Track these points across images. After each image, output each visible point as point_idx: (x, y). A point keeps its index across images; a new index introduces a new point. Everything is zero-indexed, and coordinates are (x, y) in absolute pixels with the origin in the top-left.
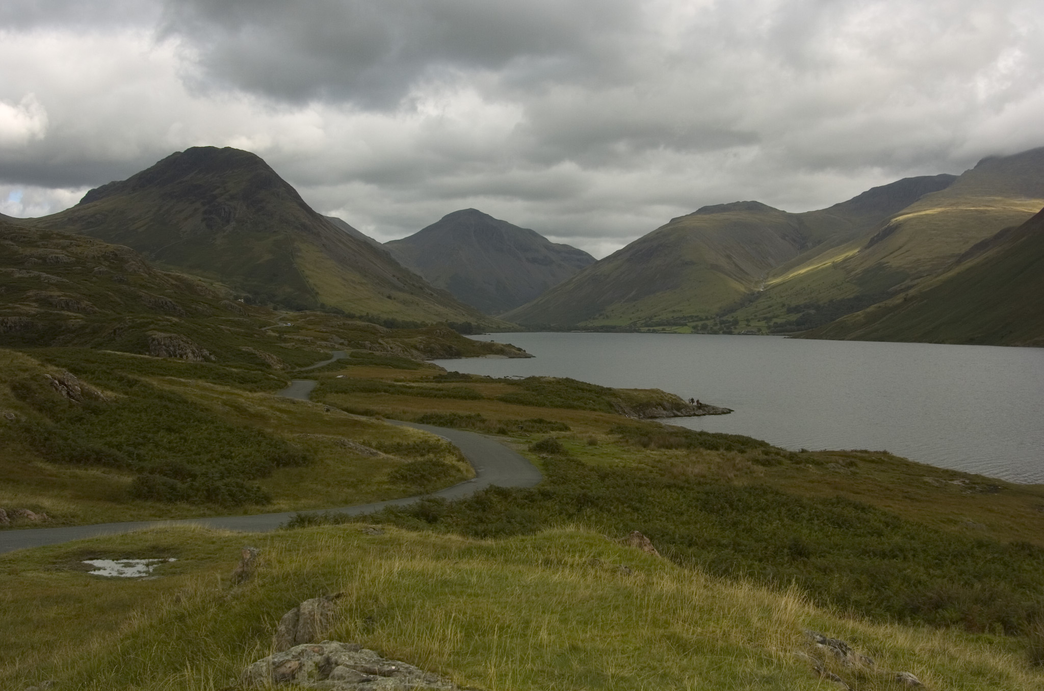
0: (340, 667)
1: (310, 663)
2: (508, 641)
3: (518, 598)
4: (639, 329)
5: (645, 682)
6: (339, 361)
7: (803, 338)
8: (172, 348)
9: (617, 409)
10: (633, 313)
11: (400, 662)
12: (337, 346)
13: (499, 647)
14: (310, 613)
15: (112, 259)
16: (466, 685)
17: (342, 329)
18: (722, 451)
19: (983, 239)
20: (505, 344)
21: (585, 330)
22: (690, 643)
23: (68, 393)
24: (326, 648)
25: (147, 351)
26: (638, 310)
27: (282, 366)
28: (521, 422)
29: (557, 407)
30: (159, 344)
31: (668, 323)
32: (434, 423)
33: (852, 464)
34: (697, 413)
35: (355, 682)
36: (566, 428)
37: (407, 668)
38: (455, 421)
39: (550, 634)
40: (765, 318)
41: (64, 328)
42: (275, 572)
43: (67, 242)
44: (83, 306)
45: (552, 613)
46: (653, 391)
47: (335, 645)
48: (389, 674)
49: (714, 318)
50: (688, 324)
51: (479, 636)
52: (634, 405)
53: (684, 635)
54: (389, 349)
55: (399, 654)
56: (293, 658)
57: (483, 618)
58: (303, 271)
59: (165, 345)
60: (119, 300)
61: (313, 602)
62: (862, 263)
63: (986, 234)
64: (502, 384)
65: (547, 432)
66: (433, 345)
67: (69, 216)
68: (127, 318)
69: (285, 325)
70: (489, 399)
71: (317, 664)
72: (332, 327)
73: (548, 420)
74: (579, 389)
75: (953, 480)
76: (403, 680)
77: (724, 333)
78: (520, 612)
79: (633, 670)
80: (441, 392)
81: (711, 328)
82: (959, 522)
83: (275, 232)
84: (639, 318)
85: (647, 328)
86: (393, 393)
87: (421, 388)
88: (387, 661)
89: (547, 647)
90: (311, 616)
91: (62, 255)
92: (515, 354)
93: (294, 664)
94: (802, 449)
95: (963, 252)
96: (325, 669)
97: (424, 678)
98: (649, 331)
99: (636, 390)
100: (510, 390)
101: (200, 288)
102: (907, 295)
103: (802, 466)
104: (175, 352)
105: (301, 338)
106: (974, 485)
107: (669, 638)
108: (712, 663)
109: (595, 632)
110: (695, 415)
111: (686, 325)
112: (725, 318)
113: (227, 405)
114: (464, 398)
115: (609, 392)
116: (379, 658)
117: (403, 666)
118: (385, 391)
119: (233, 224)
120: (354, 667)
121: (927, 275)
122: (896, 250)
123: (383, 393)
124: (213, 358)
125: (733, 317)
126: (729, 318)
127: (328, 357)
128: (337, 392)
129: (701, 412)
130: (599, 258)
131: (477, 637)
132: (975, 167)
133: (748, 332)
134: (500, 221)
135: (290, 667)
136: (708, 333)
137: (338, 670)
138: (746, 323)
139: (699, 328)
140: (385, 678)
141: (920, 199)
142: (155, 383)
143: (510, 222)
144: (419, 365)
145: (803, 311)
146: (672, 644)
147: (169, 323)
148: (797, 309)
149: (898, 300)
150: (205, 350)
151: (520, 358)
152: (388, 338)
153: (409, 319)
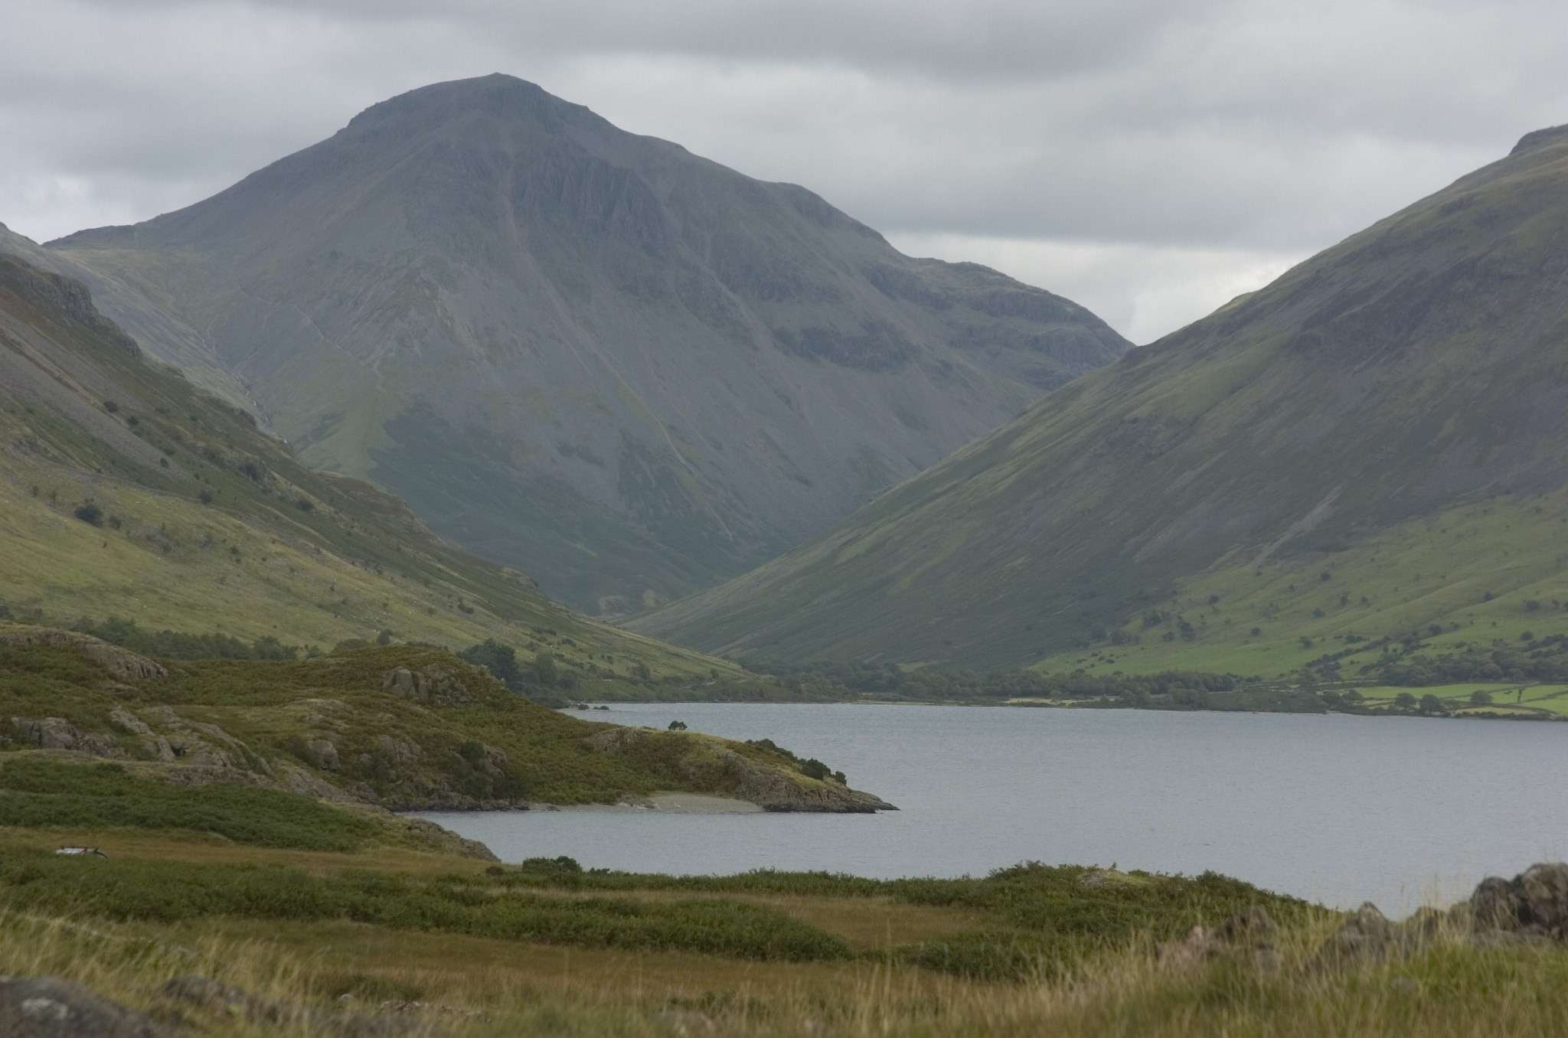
4: (1354, 696)
10: (1318, 614)
31: (1503, 669)
54: (167, 752)
66: (385, 741)
84: (1351, 639)
85: (1392, 693)
92: (796, 789)
98: (1403, 707)
144: (359, 828)
151: (825, 810)
152: (152, 701)
153: (197, 627)
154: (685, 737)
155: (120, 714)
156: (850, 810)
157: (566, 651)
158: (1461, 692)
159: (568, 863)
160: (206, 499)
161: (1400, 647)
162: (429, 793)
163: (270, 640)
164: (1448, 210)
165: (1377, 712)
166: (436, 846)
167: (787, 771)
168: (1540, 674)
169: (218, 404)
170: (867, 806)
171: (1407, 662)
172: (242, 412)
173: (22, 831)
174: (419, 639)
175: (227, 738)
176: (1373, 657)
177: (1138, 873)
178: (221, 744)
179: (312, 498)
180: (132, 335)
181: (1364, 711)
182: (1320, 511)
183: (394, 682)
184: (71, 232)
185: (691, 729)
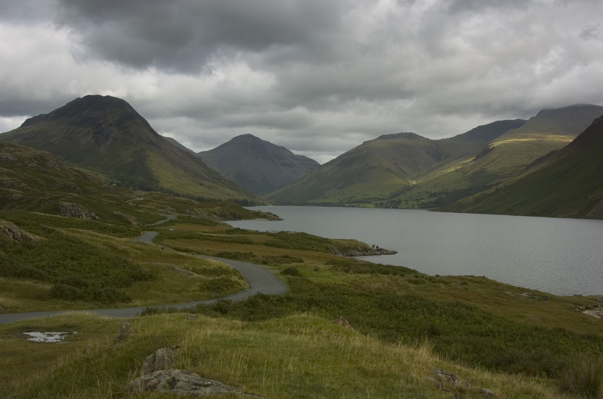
0: (181, 382)
1: (164, 380)
2: (271, 370)
3: (276, 348)
4: (344, 205)
5: (345, 391)
6: (170, 221)
7: (438, 211)
8: (73, 212)
9: (331, 250)
10: (341, 196)
11: (212, 380)
12: (169, 212)
13: (266, 373)
14: (161, 356)
15: (40, 159)
16: (249, 392)
17: (173, 202)
18: (391, 275)
19: (541, 156)
20: (266, 212)
21: (313, 205)
22: (369, 371)
23: (13, 237)
24: (173, 372)
25: (59, 213)
26: (344, 194)
27: (137, 223)
28: (276, 257)
29: (297, 249)
30: (66, 209)
31: (361, 202)
32: (226, 257)
33: (465, 283)
34: (377, 253)
35: (188, 390)
36: (302, 261)
37: (217, 383)
38: (238, 256)
39: (294, 367)
40: (416, 200)
41: (10, 199)
42: (140, 335)
43: (12, 149)
44: (22, 186)
45: (295, 356)
46: (351, 240)
47: (177, 371)
48: (208, 386)
49: (387, 199)
50: (372, 202)
51: (256, 367)
52: (341, 248)
53: (367, 368)
54: (200, 214)
55: (212, 376)
56: (154, 377)
57: (258, 358)
58: (151, 168)
59: (69, 209)
60: (43, 183)
61: (163, 350)
62: (472, 169)
63: (542, 154)
64: (265, 235)
65: (290, 263)
66: (225, 212)
67: (15, 133)
68: (48, 193)
69: (139, 199)
70: (257, 244)
71: (168, 381)
72: (167, 201)
73: (291, 256)
74: (309, 239)
75: (522, 293)
76: (215, 389)
77: (393, 208)
78: (278, 355)
79: (339, 385)
80: (230, 239)
81: (386, 205)
82: (525, 317)
83: (134, 145)
84: (344, 198)
85: (349, 205)
86: (201, 240)
87: (218, 237)
88: (205, 379)
89: (292, 373)
90: (162, 357)
91: (10, 157)
92: (272, 218)
93: (155, 381)
94: (437, 275)
95: (529, 163)
96: (173, 383)
97: (226, 388)
98: (350, 206)
99: (342, 240)
100: (270, 239)
101: (90, 177)
102: (498, 187)
103: (436, 284)
104: (75, 214)
105: (149, 207)
106: (534, 296)
107: (358, 369)
108: (382, 382)
109: (319, 366)
110: (375, 254)
111: (371, 203)
112: (393, 199)
113: (105, 245)
114: (243, 243)
115: (327, 240)
116: (202, 378)
117: (215, 382)
118: (198, 238)
119: (110, 140)
120: (189, 382)
121: (509, 177)
122: (492, 162)
123: (196, 240)
124: (97, 218)
125: (398, 199)
126: (396, 199)
127: (164, 218)
128: (169, 239)
129: (379, 252)
130: (321, 164)
131: (254, 367)
132: (536, 116)
133: (407, 207)
134: (265, 141)
135: (153, 382)
136: (384, 208)
137: (179, 384)
138: (406, 202)
139: (379, 205)
140: (205, 388)
141: (505, 133)
142: (64, 232)
143: (271, 142)
144: (217, 224)
145: (438, 196)
146: (360, 372)
147: (72, 197)
148: (434, 195)
149: (492, 190)
150: (92, 213)
151: (276, 220)
154: (260, 211)
158: (356, 204)
159: (239, 228)
161: (350, 199)
164: (355, 150)
165: (347, 207)
166: (225, 225)
167: (272, 216)
168: (365, 202)
169: (215, 171)
170: (280, 220)
171: (350, 201)
172: (218, 172)
176: (347, 200)
179: (226, 182)
180: (206, 163)
181: (345, 207)
182: (341, 184)
184: (200, 152)
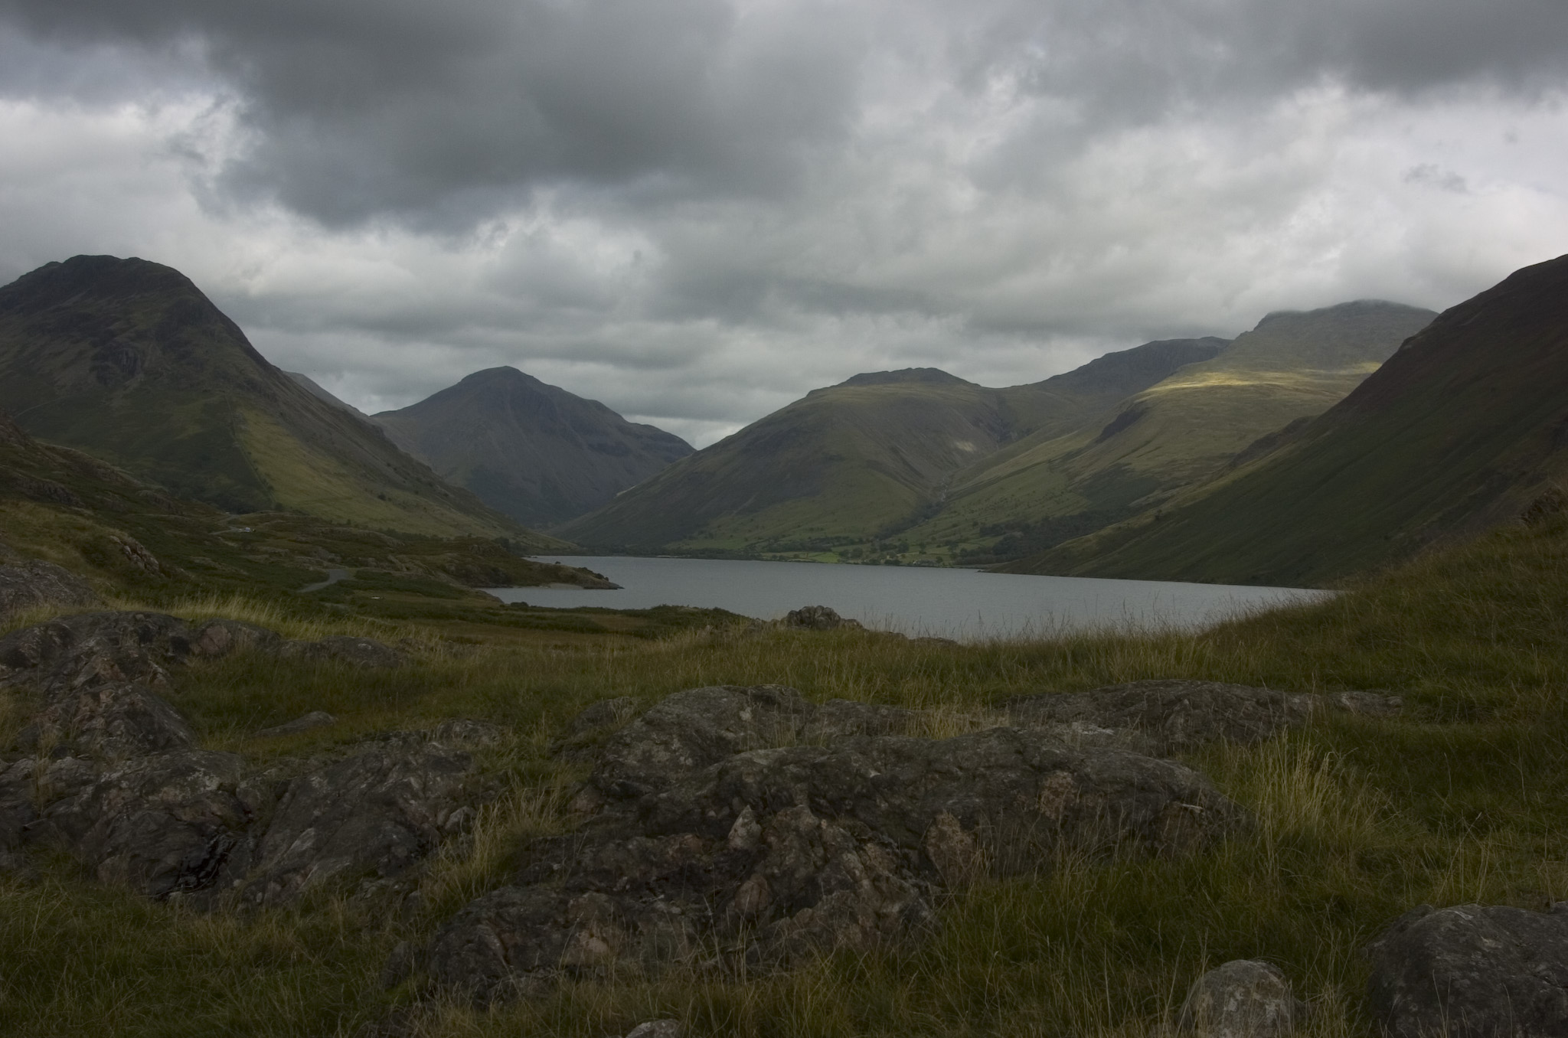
4: (760, 555)
10: (750, 531)
19: (1270, 432)
20: (579, 569)
21: (677, 554)
26: (757, 527)
31: (803, 547)
40: (947, 543)
49: (872, 541)
50: (832, 548)
54: (405, 570)
62: (1092, 464)
63: (1271, 427)
66: (470, 566)
77: (888, 563)
81: (868, 556)
83: (206, 391)
84: (759, 539)
85: (771, 554)
92: (593, 583)
95: (1238, 450)
98: (774, 559)
102: (1160, 511)
111: (830, 551)
112: (887, 542)
119: (140, 376)
122: (1142, 447)
125: (900, 540)
126: (894, 541)
132: (1255, 328)
133: (923, 562)
134: (551, 386)
136: (863, 563)
138: (920, 549)
139: (850, 555)
141: (1176, 372)
143: (565, 388)
145: (1005, 533)
148: (994, 530)
149: (1147, 518)
151: (602, 588)
152: (401, 553)
153: (413, 531)
154: (560, 566)
155: (391, 557)
156: (610, 589)
157: (525, 540)
158: (791, 554)
159: (524, 604)
160: (417, 493)
161: (773, 541)
162: (482, 582)
163: (435, 536)
164: (788, 412)
165: (767, 560)
166: (485, 598)
167: (591, 577)
168: (812, 549)
169: (421, 464)
170: (615, 587)
171: (775, 545)
172: (428, 467)
173: (361, 591)
174: (480, 536)
175: (421, 564)
176: (765, 544)
177: (696, 608)
178: (421, 567)
179: (448, 493)
180: (396, 443)
181: (762, 560)
182: (751, 501)
183: (473, 548)
184: (378, 412)
185: (562, 564)
